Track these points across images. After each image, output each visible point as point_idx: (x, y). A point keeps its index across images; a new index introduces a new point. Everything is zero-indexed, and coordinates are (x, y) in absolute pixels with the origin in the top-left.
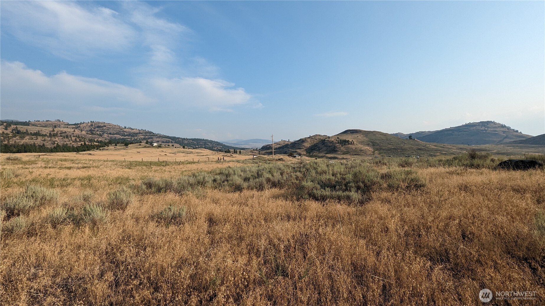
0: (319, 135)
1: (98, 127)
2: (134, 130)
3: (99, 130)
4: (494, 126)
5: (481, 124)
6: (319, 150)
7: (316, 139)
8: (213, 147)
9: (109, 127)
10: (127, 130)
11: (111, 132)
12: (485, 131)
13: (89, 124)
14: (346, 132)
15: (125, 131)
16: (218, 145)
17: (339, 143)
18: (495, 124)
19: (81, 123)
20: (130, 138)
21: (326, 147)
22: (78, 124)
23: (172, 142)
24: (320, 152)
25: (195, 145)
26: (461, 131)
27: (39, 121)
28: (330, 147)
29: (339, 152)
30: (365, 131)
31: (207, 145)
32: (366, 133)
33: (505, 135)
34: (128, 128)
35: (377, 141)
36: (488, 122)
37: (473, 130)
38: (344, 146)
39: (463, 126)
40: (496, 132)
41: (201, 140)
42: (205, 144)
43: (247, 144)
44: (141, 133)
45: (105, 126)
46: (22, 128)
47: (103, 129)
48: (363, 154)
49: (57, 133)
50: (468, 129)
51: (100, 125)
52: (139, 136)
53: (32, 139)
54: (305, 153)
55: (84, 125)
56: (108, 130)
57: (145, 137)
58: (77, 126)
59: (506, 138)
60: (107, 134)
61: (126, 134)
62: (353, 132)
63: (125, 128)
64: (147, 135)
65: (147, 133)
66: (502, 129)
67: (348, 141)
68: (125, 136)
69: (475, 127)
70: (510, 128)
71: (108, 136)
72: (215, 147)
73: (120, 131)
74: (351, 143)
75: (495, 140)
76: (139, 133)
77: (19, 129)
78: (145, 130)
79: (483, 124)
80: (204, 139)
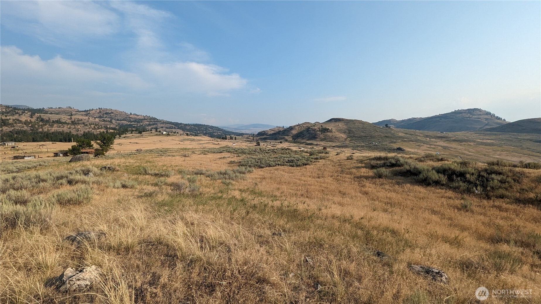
0: (308, 123)
1: (106, 113)
2: (139, 117)
3: (108, 117)
4: (480, 113)
5: (467, 111)
6: (303, 137)
7: (304, 127)
8: (213, 132)
9: (116, 113)
10: (133, 116)
11: (118, 118)
12: (469, 119)
13: (98, 111)
14: (331, 120)
15: (131, 118)
16: (218, 130)
17: (320, 130)
18: (481, 112)
19: (90, 110)
20: (136, 124)
21: (309, 135)
22: (88, 111)
23: (175, 128)
24: (303, 139)
25: (197, 131)
26: (448, 118)
27: (52, 108)
28: (312, 134)
29: (318, 139)
30: (347, 120)
31: (208, 130)
32: (348, 122)
33: (486, 122)
34: (133, 115)
35: (353, 130)
36: (474, 109)
37: (459, 117)
38: (323, 134)
39: (452, 113)
40: (479, 120)
41: (202, 125)
42: (206, 129)
43: (247, 129)
44: (146, 120)
45: (113, 113)
46: (44, 116)
47: (111, 116)
48: (336, 141)
49: (74, 120)
50: (455, 116)
51: (108, 111)
52: (144, 122)
53: (60, 127)
54: (291, 139)
55: (93, 111)
56: (115, 116)
57: (150, 123)
58: (87, 113)
59: (487, 125)
60: (115, 120)
61: (132, 120)
62: (337, 120)
63: (131, 114)
64: (151, 121)
65: (152, 119)
66: (486, 117)
67: (328, 129)
68: (131, 122)
69: (461, 114)
70: (495, 115)
71: (116, 123)
72: (215, 133)
73: (127, 118)
74: (330, 131)
75: (476, 127)
76: (144, 119)
77: (42, 117)
78: (149, 116)
79: (470, 111)
80: (205, 125)
